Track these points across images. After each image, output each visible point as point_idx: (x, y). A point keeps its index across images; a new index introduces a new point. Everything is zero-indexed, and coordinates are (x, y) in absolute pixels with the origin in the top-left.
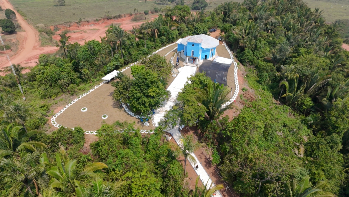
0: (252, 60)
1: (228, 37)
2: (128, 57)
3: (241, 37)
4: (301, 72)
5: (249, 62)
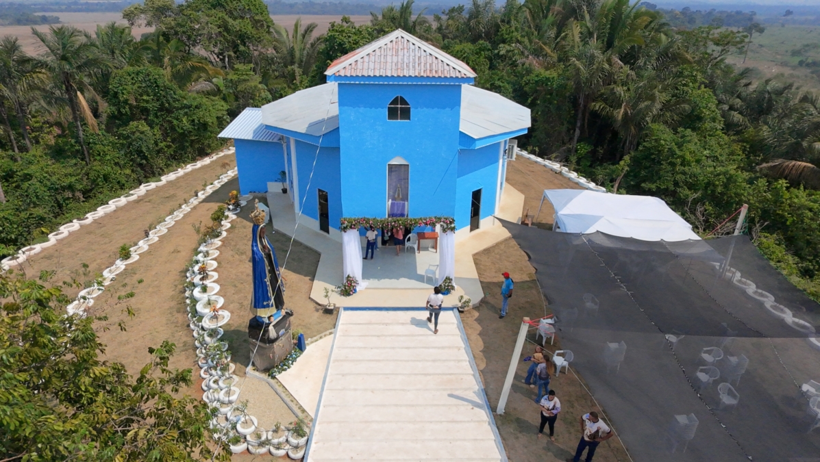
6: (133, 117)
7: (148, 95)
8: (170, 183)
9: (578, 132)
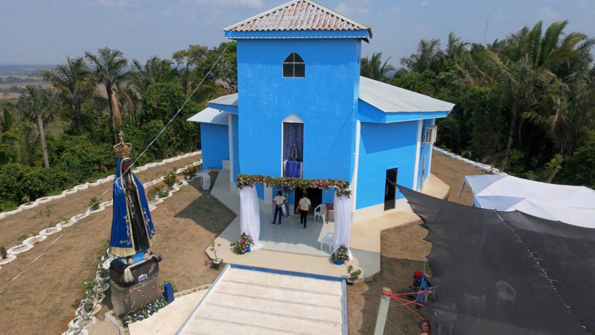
6: (154, 117)
7: (167, 102)
9: (511, 140)
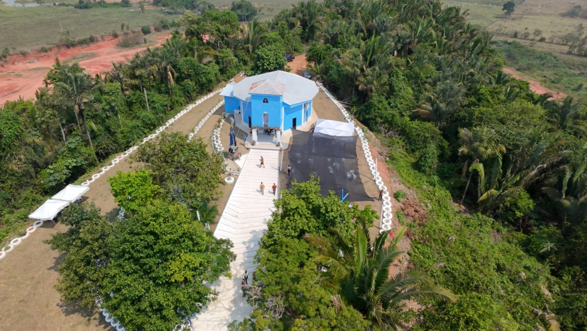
0: (390, 119)
1: (326, 71)
2: (105, 141)
3: (358, 71)
4: (508, 141)
5: (383, 123)
6: (186, 78)
7: (191, 70)
8: (199, 104)
9: (354, 92)
